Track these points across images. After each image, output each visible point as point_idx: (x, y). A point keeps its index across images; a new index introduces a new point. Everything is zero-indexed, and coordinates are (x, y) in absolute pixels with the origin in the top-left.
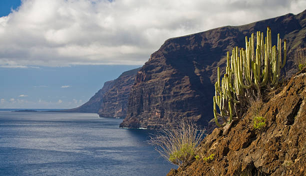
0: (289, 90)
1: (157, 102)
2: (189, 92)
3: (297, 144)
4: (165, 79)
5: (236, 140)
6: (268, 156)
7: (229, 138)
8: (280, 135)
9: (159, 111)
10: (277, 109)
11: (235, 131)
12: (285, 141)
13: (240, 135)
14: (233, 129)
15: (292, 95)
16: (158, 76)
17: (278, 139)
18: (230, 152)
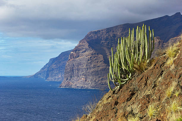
0: (155, 65)
1: (83, 71)
2: (103, 65)
3: (159, 100)
4: (88, 57)
5: (122, 96)
6: (141, 107)
7: (118, 95)
8: (150, 94)
9: (84, 77)
10: (148, 77)
11: (122, 91)
12: (153, 97)
13: (125, 93)
14: (121, 90)
15: (157, 68)
16: (83, 55)
17: (148, 96)
18: (119, 104)
